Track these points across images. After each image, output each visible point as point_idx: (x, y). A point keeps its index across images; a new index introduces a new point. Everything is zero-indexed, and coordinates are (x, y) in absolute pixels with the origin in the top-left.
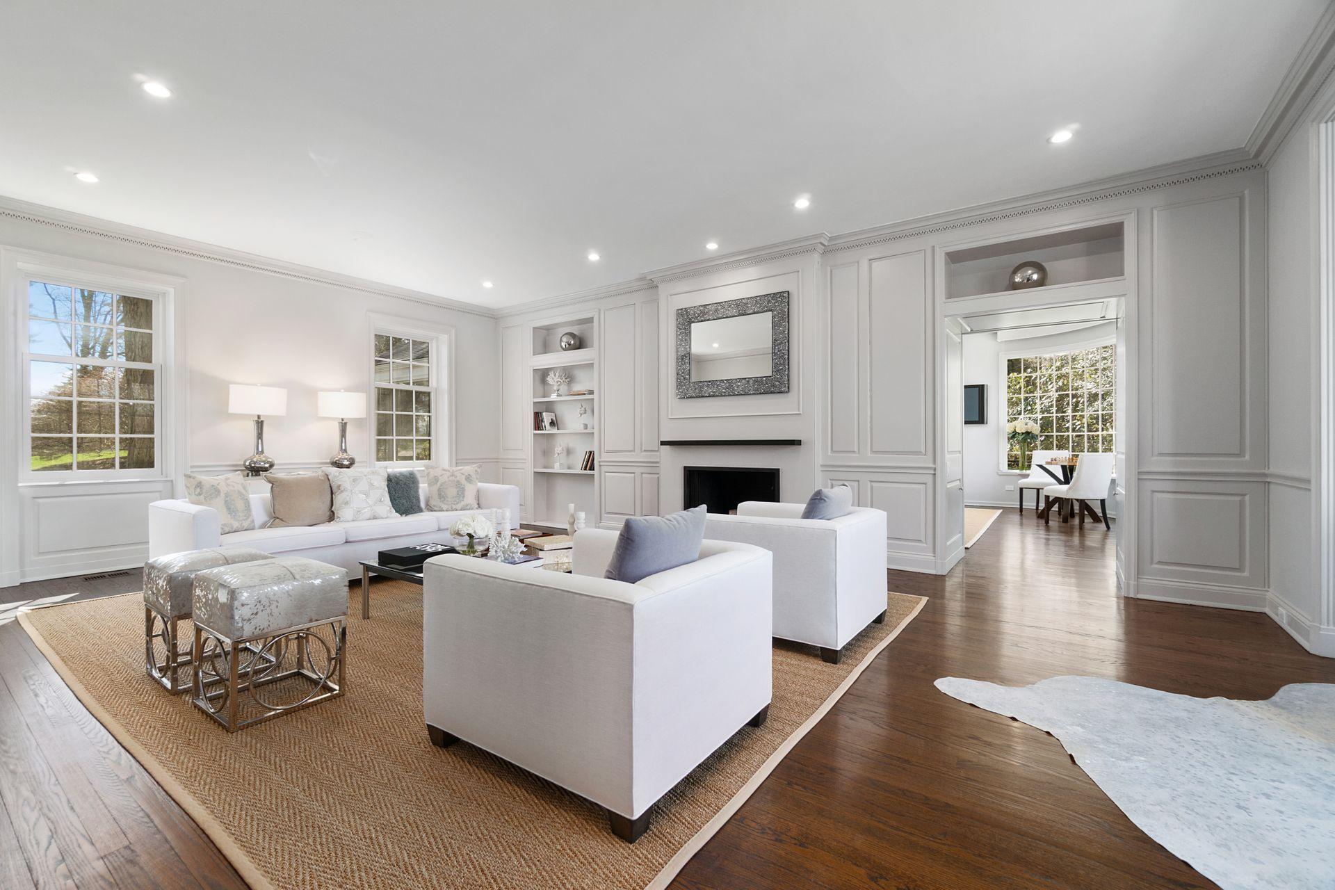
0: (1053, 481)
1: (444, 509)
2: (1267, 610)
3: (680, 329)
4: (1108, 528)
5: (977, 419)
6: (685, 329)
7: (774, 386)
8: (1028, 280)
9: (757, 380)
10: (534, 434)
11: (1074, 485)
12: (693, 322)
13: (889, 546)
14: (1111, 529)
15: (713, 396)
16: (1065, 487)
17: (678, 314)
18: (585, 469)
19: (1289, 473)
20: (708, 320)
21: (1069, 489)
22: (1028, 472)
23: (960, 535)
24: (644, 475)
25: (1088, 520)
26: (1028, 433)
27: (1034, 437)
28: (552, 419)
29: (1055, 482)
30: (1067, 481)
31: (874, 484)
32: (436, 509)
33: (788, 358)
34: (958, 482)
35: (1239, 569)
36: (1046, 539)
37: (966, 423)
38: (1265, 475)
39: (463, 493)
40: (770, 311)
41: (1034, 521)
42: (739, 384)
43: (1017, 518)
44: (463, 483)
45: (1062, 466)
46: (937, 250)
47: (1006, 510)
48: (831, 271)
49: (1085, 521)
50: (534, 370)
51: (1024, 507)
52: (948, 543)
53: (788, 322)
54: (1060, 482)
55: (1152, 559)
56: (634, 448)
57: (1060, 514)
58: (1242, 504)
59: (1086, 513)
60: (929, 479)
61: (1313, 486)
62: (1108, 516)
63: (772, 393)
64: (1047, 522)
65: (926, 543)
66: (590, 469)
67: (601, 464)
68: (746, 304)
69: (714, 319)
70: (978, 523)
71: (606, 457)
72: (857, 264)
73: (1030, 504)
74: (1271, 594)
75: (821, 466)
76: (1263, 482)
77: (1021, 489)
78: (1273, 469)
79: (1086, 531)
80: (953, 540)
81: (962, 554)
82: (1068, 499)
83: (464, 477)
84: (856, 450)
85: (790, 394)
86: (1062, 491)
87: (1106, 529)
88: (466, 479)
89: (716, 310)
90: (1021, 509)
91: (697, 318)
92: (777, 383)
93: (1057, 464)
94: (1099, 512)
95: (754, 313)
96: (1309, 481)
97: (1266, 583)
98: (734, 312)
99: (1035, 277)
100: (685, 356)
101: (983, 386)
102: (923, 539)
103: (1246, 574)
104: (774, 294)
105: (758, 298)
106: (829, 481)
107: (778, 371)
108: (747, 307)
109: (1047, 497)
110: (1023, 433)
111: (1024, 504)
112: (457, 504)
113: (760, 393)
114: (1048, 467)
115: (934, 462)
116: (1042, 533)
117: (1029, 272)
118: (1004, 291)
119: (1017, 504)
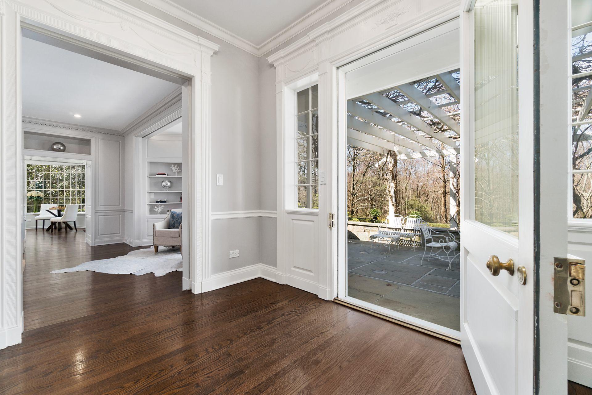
0: (53, 216)
2: (124, 242)
4: (77, 231)
8: (58, 148)
11: (63, 217)
14: (78, 231)
19: (128, 209)
22: (38, 213)
25: (68, 229)
26: (38, 197)
27: (41, 198)
30: (60, 215)
35: (119, 233)
38: (124, 210)
43: (34, 233)
45: (57, 209)
47: (30, 230)
51: (38, 228)
54: (56, 216)
55: (98, 234)
58: (119, 217)
59: (67, 226)
61: (133, 212)
62: (77, 227)
73: (40, 226)
74: (125, 238)
76: (124, 211)
77: (37, 221)
78: (126, 208)
79: (67, 234)
82: (60, 222)
86: (59, 219)
87: (76, 231)
90: (36, 229)
93: (55, 209)
94: (73, 226)
96: (133, 211)
97: (124, 235)
99: (61, 148)
103: (120, 234)
109: (50, 222)
110: (36, 197)
111: (38, 226)
114: (51, 211)
117: (60, 146)
118: (48, 150)
119: (35, 227)
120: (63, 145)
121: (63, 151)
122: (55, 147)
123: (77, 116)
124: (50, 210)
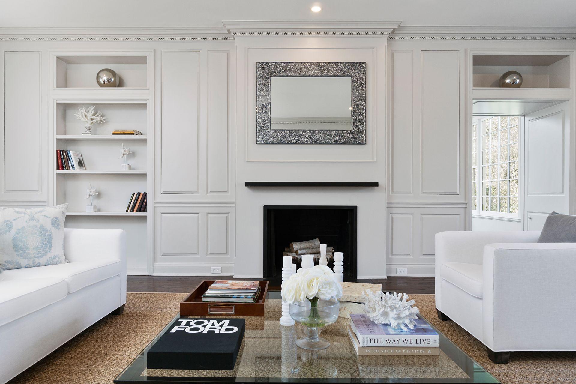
1: (23, 265)
3: (261, 81)
6: (265, 81)
7: (352, 138)
9: (338, 133)
10: (57, 174)
12: (275, 76)
15: (296, 144)
17: (258, 67)
18: (132, 211)
20: (290, 76)
24: (210, 215)
28: (79, 159)
31: (424, 216)
32: (10, 266)
33: (367, 116)
39: (50, 243)
40: (350, 76)
42: (321, 134)
44: (49, 229)
46: (468, 53)
48: (393, 54)
50: (57, 103)
53: (367, 88)
56: (198, 188)
63: (352, 144)
66: (139, 211)
67: (156, 205)
68: (328, 68)
69: (296, 76)
71: (160, 198)
72: (412, 52)
75: (387, 203)
83: (49, 221)
84: (411, 191)
85: (366, 146)
88: (53, 224)
89: (299, 69)
91: (278, 73)
92: (356, 136)
95: (336, 76)
98: (317, 72)
100: (265, 105)
104: (354, 63)
105: (340, 64)
106: (390, 215)
107: (357, 126)
108: (330, 70)
112: (42, 256)
113: (341, 144)
115: (466, 199)
122: (508, 81)
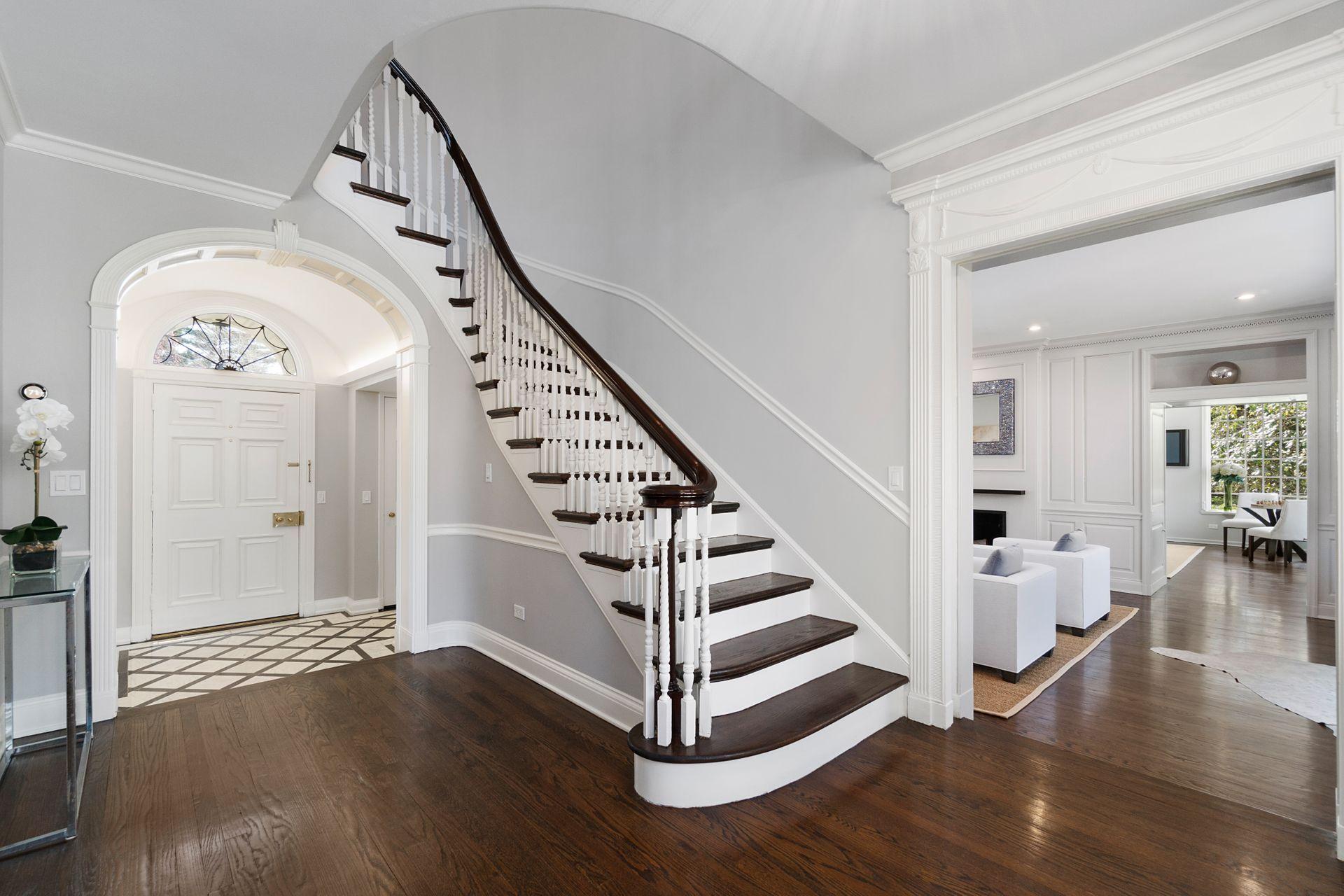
0: (1258, 521)
5: (1178, 461)
7: (1002, 449)
8: (1224, 376)
9: (987, 444)
11: (1279, 528)
13: (1112, 574)
16: (1270, 529)
21: (1274, 530)
23: (1162, 567)
26: (1233, 476)
27: (1240, 479)
29: (1261, 523)
30: (1273, 523)
31: (1088, 526)
33: (1014, 429)
34: (1161, 525)
36: (1251, 575)
37: (1168, 464)
40: (997, 393)
41: (1241, 559)
43: (1220, 554)
45: (1268, 510)
46: (1144, 353)
47: (1209, 547)
48: (1050, 364)
49: (1293, 560)
51: (1228, 545)
52: (1153, 572)
53: (1014, 402)
54: (1267, 524)
57: (1267, 552)
59: (1294, 552)
60: (1137, 524)
63: (999, 454)
64: (1251, 559)
65: (1133, 571)
70: (1180, 558)
72: (1073, 360)
73: (1235, 541)
75: (1042, 510)
77: (1225, 529)
79: (1294, 569)
80: (1157, 570)
81: (1165, 582)
82: (1275, 540)
84: (1072, 499)
85: (1015, 455)
86: (1267, 531)
90: (1225, 547)
92: (1004, 447)
93: (1262, 507)
95: (984, 394)
99: (1230, 374)
101: (1184, 431)
102: (1131, 568)
104: (1001, 380)
105: (988, 383)
106: (1049, 522)
107: (1005, 438)
108: (978, 389)
109: (1251, 538)
110: (1228, 476)
111: (1228, 542)
113: (990, 454)
115: (1141, 511)
116: (1246, 570)
117: (1225, 370)
118: (1202, 385)
119: (1221, 542)
120: (1233, 367)
121: (1235, 380)
122: (1214, 375)
123: (1246, 297)
124: (1254, 510)
